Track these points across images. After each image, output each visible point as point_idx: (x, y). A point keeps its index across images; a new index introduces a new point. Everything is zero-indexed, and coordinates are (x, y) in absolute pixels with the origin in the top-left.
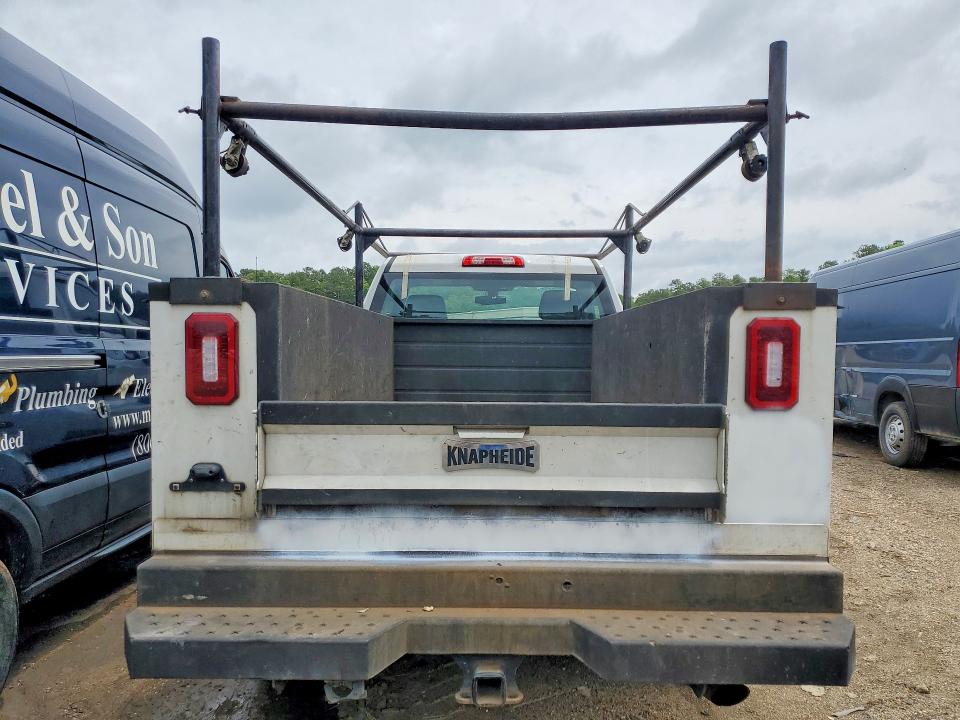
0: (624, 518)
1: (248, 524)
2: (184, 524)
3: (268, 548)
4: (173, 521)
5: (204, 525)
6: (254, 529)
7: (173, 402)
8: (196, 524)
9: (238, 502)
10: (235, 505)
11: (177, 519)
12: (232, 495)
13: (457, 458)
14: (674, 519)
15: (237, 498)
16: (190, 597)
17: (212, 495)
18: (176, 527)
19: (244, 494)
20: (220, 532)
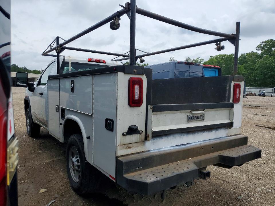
0: (215, 130)
1: (143, 143)
2: (126, 146)
3: (147, 150)
4: (123, 145)
5: (132, 145)
6: (144, 145)
7: (124, 106)
8: (129, 145)
9: (140, 137)
10: (139, 138)
11: (124, 145)
12: (139, 135)
13: (190, 119)
14: (222, 129)
15: (140, 135)
16: (137, 168)
17: (134, 135)
18: (124, 147)
19: (142, 134)
20: (136, 147)
